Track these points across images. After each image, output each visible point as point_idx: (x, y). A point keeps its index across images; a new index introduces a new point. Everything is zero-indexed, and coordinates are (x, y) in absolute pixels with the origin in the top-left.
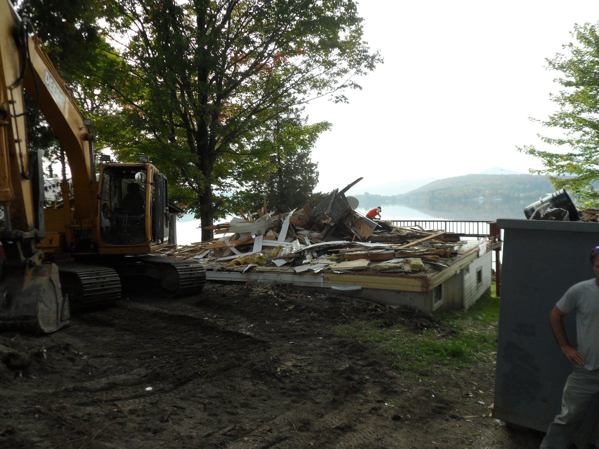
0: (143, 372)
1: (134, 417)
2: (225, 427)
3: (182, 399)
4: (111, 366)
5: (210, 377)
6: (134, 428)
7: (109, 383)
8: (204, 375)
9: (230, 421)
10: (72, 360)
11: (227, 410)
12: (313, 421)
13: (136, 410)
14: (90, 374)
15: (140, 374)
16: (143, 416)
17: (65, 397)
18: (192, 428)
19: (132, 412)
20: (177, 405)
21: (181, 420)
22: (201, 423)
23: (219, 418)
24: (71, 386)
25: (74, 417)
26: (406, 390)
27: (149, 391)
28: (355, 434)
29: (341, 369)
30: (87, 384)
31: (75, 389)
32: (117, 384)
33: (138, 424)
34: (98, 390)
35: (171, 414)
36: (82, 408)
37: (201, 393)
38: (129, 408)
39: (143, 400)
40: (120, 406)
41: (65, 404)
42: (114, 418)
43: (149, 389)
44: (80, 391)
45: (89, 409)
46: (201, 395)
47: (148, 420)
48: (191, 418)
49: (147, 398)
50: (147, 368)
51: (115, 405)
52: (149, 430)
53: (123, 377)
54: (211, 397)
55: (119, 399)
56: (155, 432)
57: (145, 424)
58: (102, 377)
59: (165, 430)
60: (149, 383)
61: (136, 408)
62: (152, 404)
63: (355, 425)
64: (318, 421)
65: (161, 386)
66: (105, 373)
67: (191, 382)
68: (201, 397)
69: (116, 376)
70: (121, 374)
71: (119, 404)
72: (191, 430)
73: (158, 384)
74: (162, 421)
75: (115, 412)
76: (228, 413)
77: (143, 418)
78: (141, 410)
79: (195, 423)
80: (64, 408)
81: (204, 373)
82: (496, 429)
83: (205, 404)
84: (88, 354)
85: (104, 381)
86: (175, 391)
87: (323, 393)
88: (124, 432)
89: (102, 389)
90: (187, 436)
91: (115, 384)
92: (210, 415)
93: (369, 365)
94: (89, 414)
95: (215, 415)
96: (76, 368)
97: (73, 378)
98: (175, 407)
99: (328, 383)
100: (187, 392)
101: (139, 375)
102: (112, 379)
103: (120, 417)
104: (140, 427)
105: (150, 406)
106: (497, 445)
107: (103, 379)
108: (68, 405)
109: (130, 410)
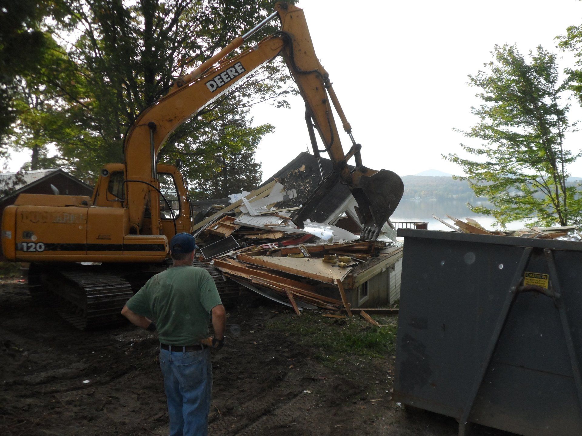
0: (81, 365)
1: (71, 407)
2: (156, 414)
3: (117, 390)
4: (51, 361)
5: (145, 369)
6: (71, 417)
7: (48, 377)
8: (139, 368)
9: (161, 409)
10: (13, 356)
11: (159, 399)
12: (236, 407)
13: (73, 401)
14: (30, 368)
15: (79, 368)
16: (80, 406)
17: (6, 390)
18: (126, 416)
19: (69, 403)
20: (112, 395)
21: (115, 408)
22: (133, 411)
23: (151, 406)
24: (11, 380)
25: (14, 407)
26: (323, 378)
27: (86, 384)
28: (273, 417)
29: (267, 360)
30: (27, 378)
31: (15, 383)
32: (56, 378)
33: (75, 413)
34: (38, 384)
35: (106, 403)
36: (22, 399)
37: (135, 384)
38: (67, 399)
39: (80, 392)
40: (58, 397)
41: (6, 397)
42: (53, 408)
43: (86, 382)
44: (20, 384)
45: (29, 401)
46: (135, 386)
47: (85, 409)
48: (125, 406)
49: (84, 390)
50: (85, 363)
51: (54, 397)
52: (84, 418)
53: (62, 370)
54: (145, 388)
55: (57, 391)
56: (91, 420)
57: (82, 412)
58: (41, 371)
59: (100, 417)
60: (87, 377)
61: (72, 399)
62: (88, 395)
63: (274, 410)
64: (241, 406)
65: (98, 379)
66: (45, 368)
67: (127, 374)
68: (136, 388)
69: (55, 370)
70: (60, 368)
71: (58, 396)
72: (125, 418)
73: (96, 377)
74: (97, 410)
75: (53, 402)
76: (160, 401)
77: (79, 408)
78: (78, 400)
79: (129, 411)
80: (5, 400)
81: (139, 366)
82: (396, 411)
83: (139, 395)
84: (28, 350)
85: (44, 375)
86: (111, 383)
87: (250, 382)
88: (62, 420)
89: (41, 383)
90: (120, 422)
91: (54, 377)
92: (142, 404)
93: (293, 357)
94: (29, 405)
95: (147, 404)
96: (16, 363)
97: (14, 372)
98: (111, 397)
99: (254, 373)
100: (123, 383)
101: (77, 369)
102: (51, 373)
103: (58, 408)
104: (77, 416)
105: (87, 397)
106: (395, 425)
107: (42, 373)
108: (9, 397)
109: (67, 401)
